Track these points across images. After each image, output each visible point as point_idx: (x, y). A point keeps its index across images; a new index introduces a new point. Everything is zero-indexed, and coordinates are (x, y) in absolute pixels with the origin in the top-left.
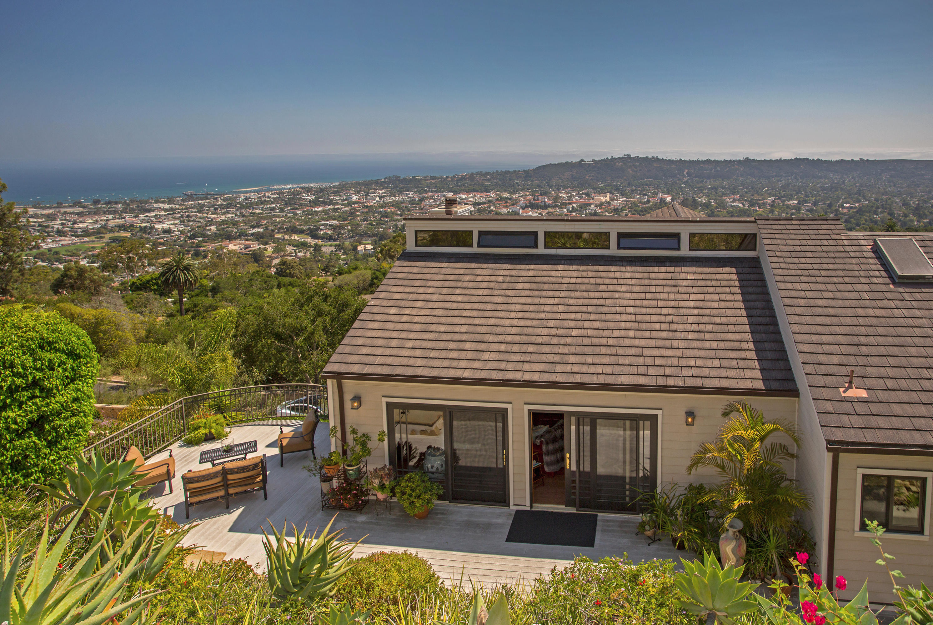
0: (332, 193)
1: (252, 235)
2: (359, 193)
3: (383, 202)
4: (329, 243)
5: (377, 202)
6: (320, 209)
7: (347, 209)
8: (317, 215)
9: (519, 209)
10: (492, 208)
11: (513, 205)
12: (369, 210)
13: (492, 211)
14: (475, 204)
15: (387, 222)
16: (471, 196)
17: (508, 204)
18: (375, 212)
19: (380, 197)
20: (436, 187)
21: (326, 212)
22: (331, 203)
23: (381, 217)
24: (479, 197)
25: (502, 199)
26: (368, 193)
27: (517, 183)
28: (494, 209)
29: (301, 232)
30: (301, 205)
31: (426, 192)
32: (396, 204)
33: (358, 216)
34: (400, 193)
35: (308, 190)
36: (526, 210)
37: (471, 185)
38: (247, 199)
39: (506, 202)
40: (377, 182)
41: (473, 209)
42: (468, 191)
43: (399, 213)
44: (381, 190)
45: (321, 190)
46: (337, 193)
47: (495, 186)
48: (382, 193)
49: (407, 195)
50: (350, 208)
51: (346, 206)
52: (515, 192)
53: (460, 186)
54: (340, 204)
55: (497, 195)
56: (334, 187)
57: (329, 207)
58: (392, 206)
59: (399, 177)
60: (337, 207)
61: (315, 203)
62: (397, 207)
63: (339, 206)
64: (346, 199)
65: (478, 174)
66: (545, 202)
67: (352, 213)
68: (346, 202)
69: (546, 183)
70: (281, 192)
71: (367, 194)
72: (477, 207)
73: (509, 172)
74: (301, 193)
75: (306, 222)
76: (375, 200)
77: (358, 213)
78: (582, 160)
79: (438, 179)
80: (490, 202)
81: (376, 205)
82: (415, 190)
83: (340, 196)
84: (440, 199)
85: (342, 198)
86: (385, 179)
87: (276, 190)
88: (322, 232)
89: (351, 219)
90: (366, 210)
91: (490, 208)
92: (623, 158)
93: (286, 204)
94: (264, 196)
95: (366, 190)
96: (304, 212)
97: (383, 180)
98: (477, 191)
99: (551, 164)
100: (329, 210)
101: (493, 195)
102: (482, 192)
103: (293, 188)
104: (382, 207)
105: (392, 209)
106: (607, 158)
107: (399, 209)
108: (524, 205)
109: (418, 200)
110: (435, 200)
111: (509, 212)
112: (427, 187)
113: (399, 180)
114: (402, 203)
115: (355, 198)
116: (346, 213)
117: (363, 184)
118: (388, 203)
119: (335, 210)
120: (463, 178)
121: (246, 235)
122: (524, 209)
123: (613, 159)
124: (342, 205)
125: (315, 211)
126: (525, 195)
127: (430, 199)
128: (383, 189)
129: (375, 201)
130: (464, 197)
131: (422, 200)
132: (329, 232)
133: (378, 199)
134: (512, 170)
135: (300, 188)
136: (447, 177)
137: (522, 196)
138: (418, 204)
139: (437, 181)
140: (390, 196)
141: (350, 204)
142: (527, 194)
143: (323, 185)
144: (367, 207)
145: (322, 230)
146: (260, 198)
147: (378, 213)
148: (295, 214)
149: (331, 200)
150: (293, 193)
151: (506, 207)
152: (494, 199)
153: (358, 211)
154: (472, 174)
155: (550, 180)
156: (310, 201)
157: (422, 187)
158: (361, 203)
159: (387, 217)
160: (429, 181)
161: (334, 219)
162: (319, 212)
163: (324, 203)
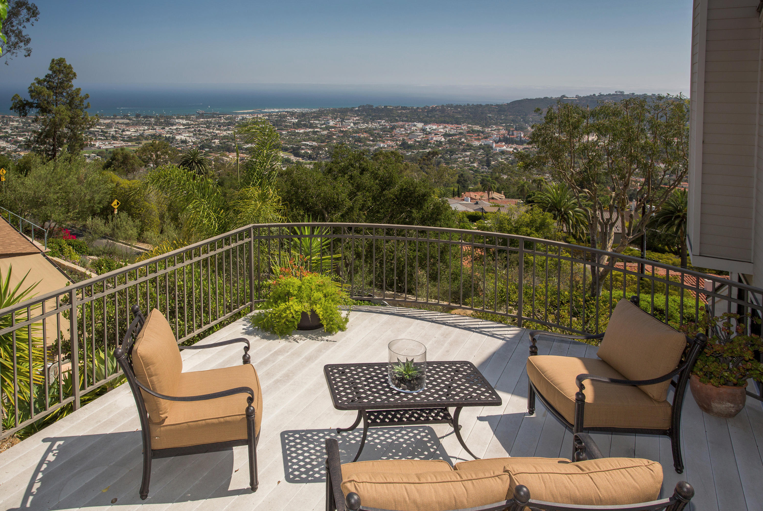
0: (312, 118)
1: (246, 149)
2: (335, 119)
3: (357, 128)
4: (309, 161)
5: (352, 127)
6: (302, 131)
7: (325, 132)
8: (299, 136)
9: (493, 143)
10: (463, 140)
11: (486, 138)
12: (344, 134)
13: (463, 142)
14: (446, 135)
15: (360, 146)
16: (442, 127)
17: (480, 137)
18: (350, 137)
19: (355, 124)
20: (407, 117)
21: (306, 134)
22: (311, 126)
23: (355, 142)
24: (450, 128)
25: (473, 132)
26: (344, 119)
27: (489, 117)
28: (465, 141)
29: (285, 150)
30: (286, 126)
31: (397, 121)
32: (369, 131)
33: (335, 139)
34: (373, 120)
35: (292, 114)
36: (499, 144)
37: (441, 117)
38: (243, 119)
39: (478, 135)
40: (352, 110)
41: (443, 139)
42: (439, 122)
43: (371, 139)
44: (355, 117)
45: (303, 115)
46: (316, 118)
47: (466, 118)
48: (357, 120)
49: (379, 123)
50: (327, 131)
51: (324, 129)
52: (487, 126)
53: (431, 117)
54: (319, 128)
55: (468, 127)
56: (314, 112)
57: (310, 130)
58: (366, 132)
59: (372, 106)
60: (316, 130)
61: (298, 125)
62: (370, 133)
63: (318, 130)
64: (324, 124)
65: (448, 106)
66: (521, 137)
67: (329, 137)
68: (324, 126)
69: (522, 118)
70: (270, 115)
71: (342, 120)
72: (448, 139)
73: (481, 105)
74: (287, 116)
75: (289, 142)
76: (350, 125)
77: (334, 137)
78: (564, 96)
79: (409, 109)
80: (460, 133)
81: (351, 130)
82: (387, 119)
83: (319, 120)
84: (410, 129)
85: (321, 123)
86: (359, 107)
87: (266, 112)
88: (303, 151)
89: (328, 142)
90: (342, 135)
91: (461, 140)
92: (613, 95)
93: (274, 125)
94: (257, 117)
95: (342, 117)
96: (288, 132)
97: (357, 109)
98: (448, 123)
99: (527, 99)
100: (309, 132)
101: (464, 127)
102: (452, 124)
103: (279, 112)
104: (357, 132)
105: (365, 135)
106: (594, 95)
107: (372, 135)
108: (498, 139)
109: (389, 129)
110: (405, 129)
111: (481, 145)
112: (398, 116)
113: (372, 109)
114: (374, 130)
115: (332, 123)
116: (324, 136)
117: (339, 111)
118: (361, 129)
119: (315, 133)
120: (433, 109)
121: (242, 149)
122: (497, 143)
123: (601, 95)
124: (321, 128)
125: (297, 133)
126: (499, 130)
127: (401, 128)
128: (357, 116)
129: (349, 127)
130: (434, 127)
131: (393, 128)
132: (309, 152)
133: (352, 125)
134: (484, 104)
135: (286, 112)
136: (418, 108)
137: (495, 130)
138: (389, 132)
139: (408, 111)
140: (363, 123)
141: (328, 128)
142: (501, 128)
143: (305, 110)
144: (342, 131)
145: (303, 149)
146: (254, 118)
147: (352, 137)
148: (281, 134)
149: (311, 124)
150: (280, 116)
151: (479, 140)
152: (465, 132)
153: (334, 135)
154: (443, 106)
155: (526, 115)
156: (294, 124)
157: (393, 117)
158: (337, 128)
159: (360, 142)
160: (400, 112)
161: (314, 141)
162: (301, 133)
163: (305, 126)
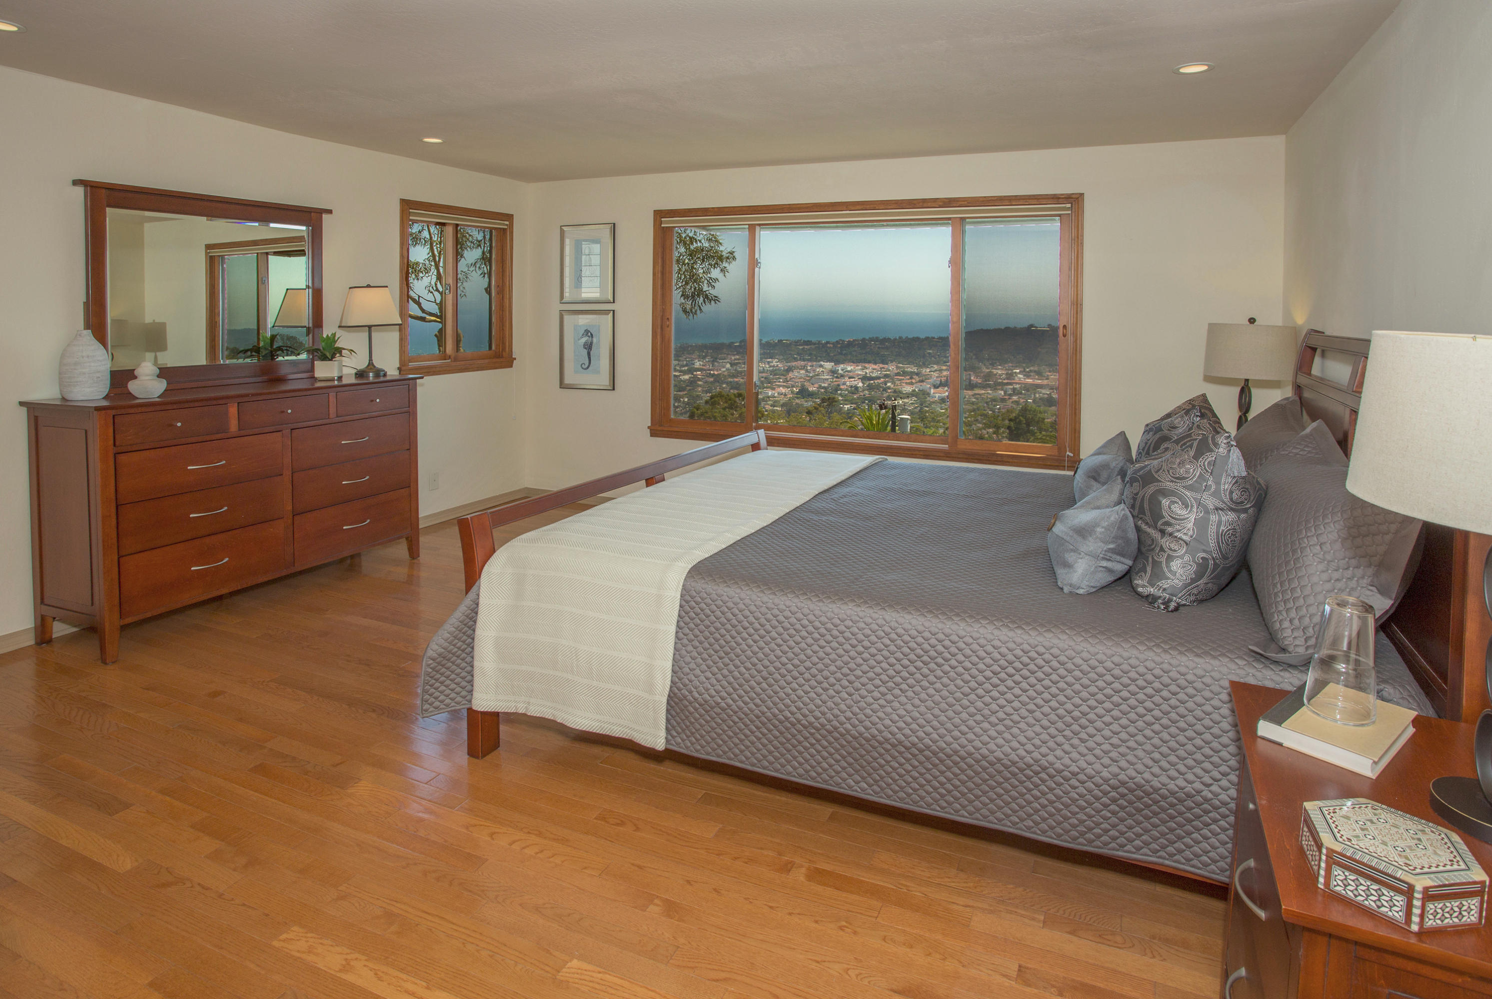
2: (704, 358)
3: (736, 370)
5: (728, 369)
7: (687, 377)
9: (930, 388)
10: (889, 384)
11: (922, 381)
12: (715, 379)
13: (889, 388)
14: (864, 378)
16: (860, 367)
17: (914, 381)
18: (723, 383)
19: (732, 365)
20: (810, 354)
24: (872, 369)
25: (905, 373)
26: (716, 358)
27: (929, 353)
28: (892, 386)
31: (796, 360)
33: (700, 386)
36: (940, 389)
37: (860, 353)
39: (911, 378)
40: (730, 346)
41: (860, 385)
42: (856, 361)
44: (734, 355)
47: (896, 356)
48: (735, 359)
49: (769, 363)
51: (685, 373)
52: (925, 365)
53: (845, 354)
55: (898, 367)
64: (686, 365)
65: (871, 339)
66: (970, 380)
67: (693, 382)
68: (686, 368)
71: (714, 360)
72: (867, 383)
73: (918, 338)
77: (700, 383)
78: (1032, 326)
79: (815, 344)
80: (886, 376)
81: (726, 373)
82: (781, 357)
84: (814, 371)
85: (681, 363)
89: (690, 390)
90: (712, 379)
91: (886, 384)
95: (715, 355)
98: (869, 362)
99: (982, 330)
101: (892, 368)
102: (875, 363)
104: (734, 376)
108: (939, 383)
109: (784, 371)
110: (807, 371)
111: (914, 391)
112: (798, 354)
115: (698, 364)
116: (684, 381)
117: (711, 348)
120: (850, 344)
122: (938, 388)
124: (680, 371)
126: (941, 370)
127: (801, 369)
128: (737, 354)
129: (724, 369)
130: (849, 368)
131: (790, 369)
133: (728, 366)
134: (922, 336)
136: (828, 342)
137: (936, 371)
138: (782, 375)
139: (813, 347)
141: (691, 371)
142: (944, 368)
144: (713, 375)
147: (727, 383)
151: (912, 384)
152: (892, 374)
153: (699, 380)
154: (864, 340)
157: (790, 354)
158: (705, 370)
160: (801, 347)
